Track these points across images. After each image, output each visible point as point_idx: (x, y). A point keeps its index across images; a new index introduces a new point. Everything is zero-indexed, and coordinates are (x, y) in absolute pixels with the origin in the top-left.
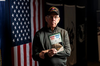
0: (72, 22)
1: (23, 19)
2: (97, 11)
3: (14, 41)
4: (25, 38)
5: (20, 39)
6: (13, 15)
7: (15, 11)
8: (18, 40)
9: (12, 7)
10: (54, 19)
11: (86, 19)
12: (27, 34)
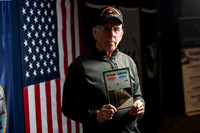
0: (134, 40)
1: (44, 35)
2: (181, 18)
3: (27, 75)
4: (49, 71)
5: (38, 71)
6: (25, 27)
7: (28, 19)
8: (35, 73)
9: (24, 11)
10: (114, 34)
11: (159, 34)
12: (51, 63)
